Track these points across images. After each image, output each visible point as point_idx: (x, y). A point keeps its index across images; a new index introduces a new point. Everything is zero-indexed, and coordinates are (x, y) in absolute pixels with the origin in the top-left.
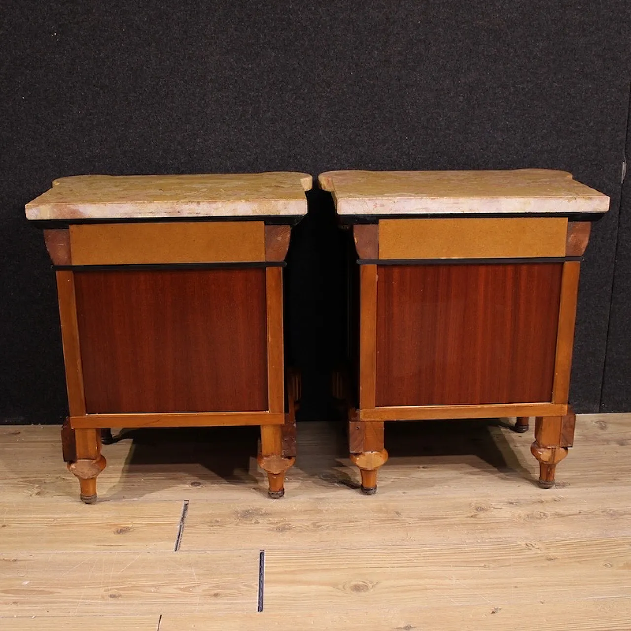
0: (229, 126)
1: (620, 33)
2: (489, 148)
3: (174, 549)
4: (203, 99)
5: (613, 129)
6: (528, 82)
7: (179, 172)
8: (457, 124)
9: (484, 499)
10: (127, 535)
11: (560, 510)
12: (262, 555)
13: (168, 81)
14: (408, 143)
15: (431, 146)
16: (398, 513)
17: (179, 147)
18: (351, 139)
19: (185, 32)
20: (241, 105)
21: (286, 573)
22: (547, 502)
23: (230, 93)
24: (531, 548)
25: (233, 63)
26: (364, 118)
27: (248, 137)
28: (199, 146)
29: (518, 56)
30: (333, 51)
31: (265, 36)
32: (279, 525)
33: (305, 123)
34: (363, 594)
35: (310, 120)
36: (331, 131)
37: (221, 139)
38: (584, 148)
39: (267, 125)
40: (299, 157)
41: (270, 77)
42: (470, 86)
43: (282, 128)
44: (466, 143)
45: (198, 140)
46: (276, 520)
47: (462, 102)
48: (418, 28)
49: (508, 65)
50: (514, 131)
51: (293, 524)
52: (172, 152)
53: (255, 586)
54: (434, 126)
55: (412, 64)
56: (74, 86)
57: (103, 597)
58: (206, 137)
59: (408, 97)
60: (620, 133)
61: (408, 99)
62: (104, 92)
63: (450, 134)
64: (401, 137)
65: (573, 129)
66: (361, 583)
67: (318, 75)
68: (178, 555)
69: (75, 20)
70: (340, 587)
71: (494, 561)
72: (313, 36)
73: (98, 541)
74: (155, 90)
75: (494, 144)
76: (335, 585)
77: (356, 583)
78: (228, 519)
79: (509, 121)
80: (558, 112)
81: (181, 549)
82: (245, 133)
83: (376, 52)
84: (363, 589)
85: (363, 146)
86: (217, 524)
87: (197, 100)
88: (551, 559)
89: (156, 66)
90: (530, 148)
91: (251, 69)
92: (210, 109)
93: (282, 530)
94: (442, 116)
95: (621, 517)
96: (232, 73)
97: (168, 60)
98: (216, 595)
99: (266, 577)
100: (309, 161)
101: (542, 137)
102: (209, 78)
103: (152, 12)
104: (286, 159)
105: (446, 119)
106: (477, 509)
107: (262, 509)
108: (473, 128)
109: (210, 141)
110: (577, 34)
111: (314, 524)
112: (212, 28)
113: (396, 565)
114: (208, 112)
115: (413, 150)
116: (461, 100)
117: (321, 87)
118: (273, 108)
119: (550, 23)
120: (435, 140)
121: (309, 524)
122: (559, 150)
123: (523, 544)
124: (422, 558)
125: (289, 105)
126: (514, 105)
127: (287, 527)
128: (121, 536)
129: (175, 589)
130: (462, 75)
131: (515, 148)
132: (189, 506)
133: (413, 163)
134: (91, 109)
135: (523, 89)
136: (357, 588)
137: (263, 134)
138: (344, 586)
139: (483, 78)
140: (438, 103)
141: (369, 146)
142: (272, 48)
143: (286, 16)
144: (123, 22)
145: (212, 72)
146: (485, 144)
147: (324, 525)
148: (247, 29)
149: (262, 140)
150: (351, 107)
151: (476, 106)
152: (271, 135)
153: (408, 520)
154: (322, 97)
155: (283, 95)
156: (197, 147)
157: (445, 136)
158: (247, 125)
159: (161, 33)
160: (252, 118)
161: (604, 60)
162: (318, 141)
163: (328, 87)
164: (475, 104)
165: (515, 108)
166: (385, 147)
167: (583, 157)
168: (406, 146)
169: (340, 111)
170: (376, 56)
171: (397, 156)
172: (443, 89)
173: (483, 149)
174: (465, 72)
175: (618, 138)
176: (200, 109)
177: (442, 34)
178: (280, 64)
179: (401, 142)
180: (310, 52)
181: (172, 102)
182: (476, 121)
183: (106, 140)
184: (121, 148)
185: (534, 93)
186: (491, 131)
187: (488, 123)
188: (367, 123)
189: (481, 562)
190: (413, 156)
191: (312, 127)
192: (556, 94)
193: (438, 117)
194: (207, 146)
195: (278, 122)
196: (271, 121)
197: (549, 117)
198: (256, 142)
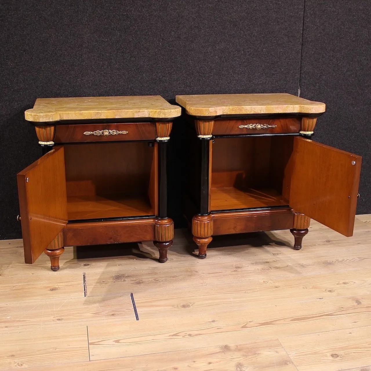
0: (95, 72)
1: (296, 24)
2: (231, 83)
3: (84, 296)
4: (81, 57)
5: (293, 72)
6: (251, 48)
7: (67, 96)
8: (215, 70)
9: (239, 263)
10: (57, 291)
11: (277, 265)
12: (132, 295)
13: (62, 47)
14: (190, 80)
15: (202, 82)
18: (160, 78)
19: (71, 21)
20: (101, 61)
21: (147, 302)
22: (270, 262)
23: (95, 54)
24: (266, 283)
25: (97, 38)
26: (167, 68)
27: (105, 78)
29: (245, 35)
30: (150, 32)
31: (115, 24)
32: (136, 281)
33: (136, 70)
34: (187, 309)
35: (138, 68)
36: (149, 74)
37: (91, 79)
38: (279, 82)
39: (115, 71)
40: (132, 88)
41: (117, 45)
42: (221, 51)
43: (124, 73)
44: (220, 80)
45: (78, 80)
46: (134, 279)
47: (217, 59)
48: (194, 20)
49: (241, 40)
50: (244, 74)
51: (143, 280)
52: (64, 86)
53: (132, 309)
54: (203, 71)
55: (192, 39)
56: (9, 50)
57: (53, 321)
58: (83, 78)
60: (297, 74)
61: (189, 57)
62: (26, 53)
63: (211, 76)
65: (274, 72)
66: (186, 304)
67: (143, 45)
68: (87, 298)
69: (10, 14)
70: (176, 306)
71: (250, 290)
72: (140, 24)
73: (42, 295)
74: (54, 52)
75: (234, 81)
76: (173, 306)
77: (183, 304)
78: (109, 280)
79: (241, 69)
80: (266, 64)
81: (88, 296)
82: (104, 76)
83: (173, 33)
84: (187, 306)
85: (166, 82)
86: (104, 283)
87: (78, 58)
88: (277, 287)
89: (55, 39)
90: (252, 82)
91: (107, 41)
92: (84, 63)
93: (139, 283)
94: (207, 66)
95: (308, 267)
96: (96, 43)
97: (62, 36)
98: (113, 315)
99: (136, 305)
100: (138, 91)
101: (258, 77)
102: (84, 46)
105: (209, 68)
106: (236, 268)
107: (126, 274)
108: (223, 72)
109: (85, 80)
110: (275, 24)
111: (155, 280)
112: (86, 19)
115: (192, 84)
117: (144, 51)
118: (118, 62)
119: (261, 18)
120: (204, 78)
121: (152, 279)
122: (267, 83)
123: (262, 281)
125: (127, 61)
126: (244, 60)
127: (141, 281)
128: (53, 292)
129: (90, 314)
130: (217, 45)
131: (244, 82)
132: (86, 275)
133: (192, 91)
134: (18, 63)
135: (248, 52)
136: (184, 306)
137: (113, 76)
138: (177, 306)
139: (228, 46)
140: (205, 59)
141: (169, 82)
142: (118, 30)
143: (126, 13)
144: (37, 15)
145: (86, 43)
146: (229, 80)
147: (160, 280)
148: (104, 20)
149: (113, 79)
150: (160, 62)
151: (225, 61)
152: (118, 77)
153: (202, 274)
154: (145, 56)
155: (124, 55)
156: (78, 83)
157: (209, 77)
158: (105, 71)
159: (58, 21)
160: (108, 68)
161: (288, 37)
162: (142, 80)
163: (148, 51)
164: (224, 60)
165: (244, 62)
166: (178, 83)
167: (279, 87)
168: (189, 82)
169: (154, 64)
170: (173, 35)
171: (184, 87)
172: (208, 52)
173: (228, 83)
174: (219, 43)
175: (296, 77)
176: (79, 62)
177: (206, 23)
178: (122, 38)
179: (186, 80)
180: (138, 33)
181: (64, 59)
182: (225, 69)
183: (27, 80)
184: (35, 84)
185: (254, 54)
186: (232, 74)
187: (231, 70)
188: (168, 70)
189: (243, 290)
190: (192, 87)
191: (140, 72)
192: (265, 55)
193: (205, 67)
194: (83, 83)
195: (121, 70)
196: (118, 69)
197: (261, 66)
198: (109, 81)
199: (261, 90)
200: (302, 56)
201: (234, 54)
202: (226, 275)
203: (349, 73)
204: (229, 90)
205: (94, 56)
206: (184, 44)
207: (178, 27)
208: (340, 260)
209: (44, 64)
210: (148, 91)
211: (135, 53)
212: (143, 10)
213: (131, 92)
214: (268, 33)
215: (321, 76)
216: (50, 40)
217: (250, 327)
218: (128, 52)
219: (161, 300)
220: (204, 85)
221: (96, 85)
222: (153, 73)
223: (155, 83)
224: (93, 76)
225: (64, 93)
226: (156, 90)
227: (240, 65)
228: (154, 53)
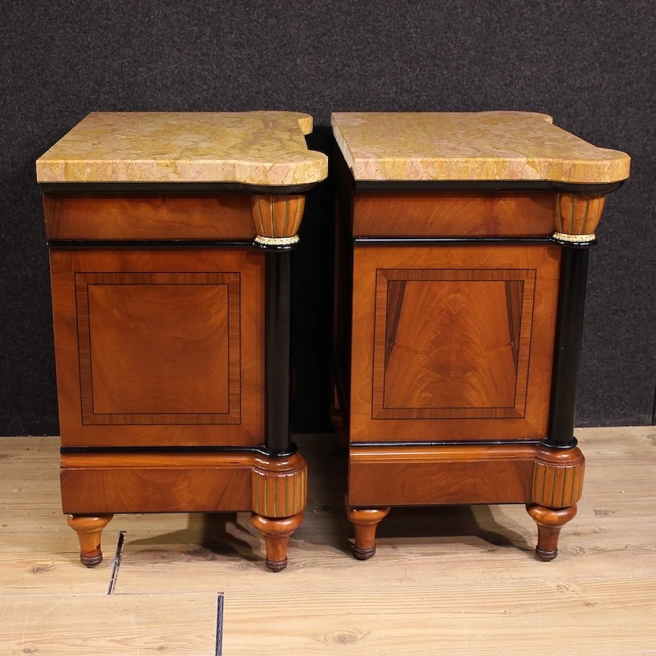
0: (179, 50)
2: (514, 85)
3: (107, 592)
4: (147, 16)
7: (114, 108)
8: (473, 53)
10: (45, 574)
11: (601, 544)
12: (220, 599)
14: (410, 76)
15: (439, 81)
17: (116, 78)
18: (337, 70)
20: (196, 25)
22: (585, 534)
24: (565, 590)
26: (354, 44)
27: (205, 66)
28: (142, 76)
33: (278, 50)
34: (349, 646)
35: (285, 45)
36: (311, 60)
37: (170, 69)
38: (635, 84)
39: (229, 50)
40: (270, 92)
43: (249, 54)
44: (484, 76)
45: (140, 69)
47: (480, 25)
50: (547, 62)
52: (106, 84)
53: (213, 637)
54: (443, 54)
57: (15, 653)
58: (152, 66)
59: (411, 17)
61: (410, 20)
62: (18, 4)
63: (464, 66)
64: (401, 69)
65: (621, 60)
66: (347, 633)
68: (112, 599)
70: (321, 638)
71: (516, 607)
73: (8, 582)
75: (520, 79)
76: (314, 636)
77: (340, 633)
78: (176, 555)
79: (539, 50)
80: (602, 38)
81: (116, 592)
82: (201, 61)
84: (349, 641)
85: (353, 80)
87: (140, 16)
88: (588, 605)
90: (565, 84)
92: (155, 29)
94: (454, 42)
98: (161, 649)
99: (225, 626)
100: (284, 99)
101: (581, 71)
104: (254, 95)
105: (459, 47)
106: (494, 543)
108: (494, 58)
109: (156, 71)
113: (392, 611)
114: (154, 33)
115: (416, 85)
116: (479, 22)
118: (237, 29)
120: (445, 72)
122: (603, 87)
123: (554, 585)
124: (426, 603)
125: (259, 25)
126: (547, 28)
128: (38, 575)
129: (108, 641)
131: (547, 84)
133: (416, 102)
135: (558, 8)
136: (342, 640)
137: (224, 63)
138: (325, 637)
140: (449, 25)
141: (360, 80)
146: (509, 79)
149: (223, 70)
150: (338, 29)
151: (498, 29)
152: (235, 64)
154: (301, 15)
156: (139, 78)
157: (457, 68)
158: (204, 50)
160: (210, 41)
162: (295, 73)
164: (496, 27)
165: (548, 33)
166: (381, 82)
167: (634, 97)
168: (408, 80)
169: (324, 34)
171: (396, 93)
172: (455, 8)
173: (506, 85)
176: (143, 28)
179: (402, 75)
181: (107, 19)
182: (498, 49)
183: (20, 67)
184: (40, 77)
185: (572, 14)
186: (517, 63)
187: (513, 52)
188: (358, 50)
189: (500, 607)
190: (416, 93)
191: (288, 54)
192: (600, 16)
193: (450, 44)
194: (152, 77)
195: (244, 47)
196: (236, 45)
197: (591, 44)
198: (215, 73)
199: (589, 103)
201: (522, 14)
202: (467, 561)
204: (508, 101)
205: (178, 13)
209: (61, 31)
210: (309, 99)
211: (278, 5)
213: (267, 102)
219: (290, 617)
220: (445, 88)
222: (320, 57)
223: (325, 81)
224: (176, 62)
225: (106, 100)
226: (326, 98)
227: (537, 40)
228: (324, 8)
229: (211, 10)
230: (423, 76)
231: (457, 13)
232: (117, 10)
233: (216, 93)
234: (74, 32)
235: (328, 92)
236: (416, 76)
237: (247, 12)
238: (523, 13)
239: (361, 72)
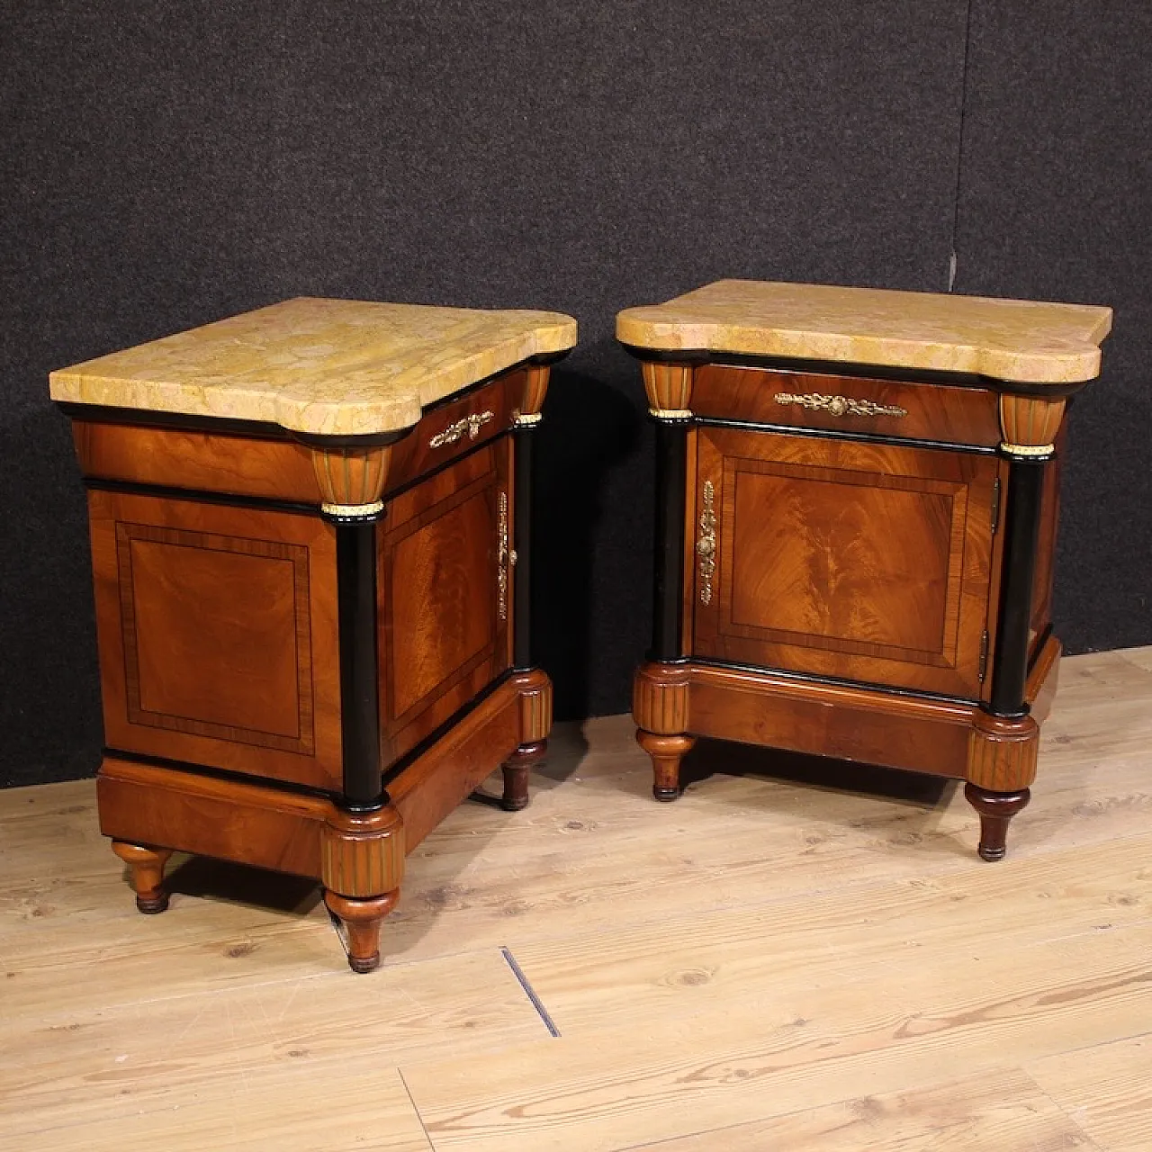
0: (311, 213)
1: (945, 47)
2: (747, 242)
4: (267, 166)
5: (935, 204)
6: (806, 128)
8: (695, 202)
10: (252, 956)
12: (507, 954)
13: (202, 133)
14: (617, 236)
15: (654, 241)
16: (689, 862)
17: (222, 255)
18: (522, 232)
19: (234, 44)
20: (334, 176)
21: (561, 974)
23: (313, 155)
24: (921, 886)
25: (318, 101)
26: (544, 196)
27: (346, 233)
28: (259, 251)
29: (791, 85)
30: (492, 80)
31: (377, 52)
32: (506, 905)
34: (702, 987)
35: (453, 199)
37: (298, 238)
38: (893, 235)
39: (378, 210)
40: (434, 266)
41: (385, 125)
42: (716, 137)
43: (406, 215)
44: (710, 233)
45: (257, 241)
46: (496, 898)
47: (704, 165)
48: (633, 38)
49: (776, 102)
50: (787, 210)
51: (528, 901)
52: (208, 263)
53: (526, 1002)
54: (659, 206)
55: (625, 100)
56: (24, 144)
57: (278, 1058)
58: (273, 235)
59: (618, 157)
60: (947, 210)
61: (616, 161)
62: (81, 155)
63: (685, 220)
64: (605, 227)
65: (876, 205)
66: (691, 972)
67: (468, 123)
69: (26, 20)
70: (663, 981)
71: (875, 913)
72: (459, 52)
73: (207, 974)
74: (177, 150)
75: (754, 234)
76: (653, 981)
77: (685, 972)
78: (413, 908)
79: (777, 195)
80: (853, 178)
82: (341, 225)
83: (565, 81)
84: (699, 980)
85: (543, 244)
87: (256, 167)
88: (957, 899)
89: (180, 105)
90: (809, 239)
91: (351, 112)
92: (278, 184)
93: (514, 912)
94: (672, 188)
95: (1030, 826)
96: (316, 118)
97: (203, 94)
101: (829, 220)
102: (277, 127)
103: (172, 7)
105: (679, 194)
106: (811, 840)
107: (461, 884)
108: (722, 208)
109: (279, 242)
110: (880, 48)
111: (563, 896)
112: (283, 37)
114: (275, 189)
115: (625, 248)
116: (703, 162)
117: (472, 142)
118: (389, 180)
119: (839, 30)
120: (661, 229)
121: (554, 896)
122: (855, 240)
123: (906, 882)
125: (418, 174)
126: (786, 167)
127: (520, 906)
128: (242, 959)
130: (704, 119)
131: (787, 239)
134: (56, 186)
135: (799, 139)
136: (689, 980)
137: (373, 228)
138: (667, 980)
139: (737, 122)
140: (666, 166)
141: (552, 244)
142: (388, 74)
143: (413, 17)
144: (118, 24)
145: (281, 117)
147: (580, 896)
148: (344, 40)
149: (370, 237)
150: (523, 177)
151: (726, 170)
152: (386, 229)
153: (711, 871)
154: (475, 159)
155: (408, 157)
156: (255, 253)
157: (677, 224)
158: (345, 211)
159: (189, 45)
160: (354, 198)
161: (922, 91)
163: (484, 142)
164: (724, 168)
165: (787, 173)
166: (579, 245)
167: (892, 251)
168: (614, 242)
169: (505, 183)
170: (564, 88)
172: (673, 143)
173: (737, 243)
174: (708, 113)
175: (943, 218)
177: (671, 49)
178: (401, 101)
179: (606, 235)
180: (454, 82)
181: (210, 172)
182: (726, 196)
184: (113, 258)
185: (816, 148)
186: (750, 213)
187: (745, 199)
188: (549, 204)
189: (856, 916)
190: (625, 258)
191: (457, 212)
192: (851, 149)
193: (666, 191)
194: (274, 250)
195: (398, 205)
196: (386, 203)
197: (839, 186)
198: (360, 241)
200: (961, 151)
203: (1102, 202)
206: (599, 118)
207: (580, 60)
208: (1120, 799)
209: (145, 191)
211: (443, 146)
212: (471, 8)
214: (861, 78)
215: (1019, 212)
216: (165, 109)
217: (919, 1035)
218: (422, 147)
221: (317, 258)
222: (499, 215)
225: (209, 285)
226: (508, 270)
227: (774, 182)
228: (505, 149)
229: (353, 155)
230: (634, 236)
231: (676, 150)
232: (224, 160)
233: (362, 270)
234: (162, 191)
235: (510, 261)
236: (625, 234)
237: (402, 157)
238: (757, 148)
239: (554, 234)
